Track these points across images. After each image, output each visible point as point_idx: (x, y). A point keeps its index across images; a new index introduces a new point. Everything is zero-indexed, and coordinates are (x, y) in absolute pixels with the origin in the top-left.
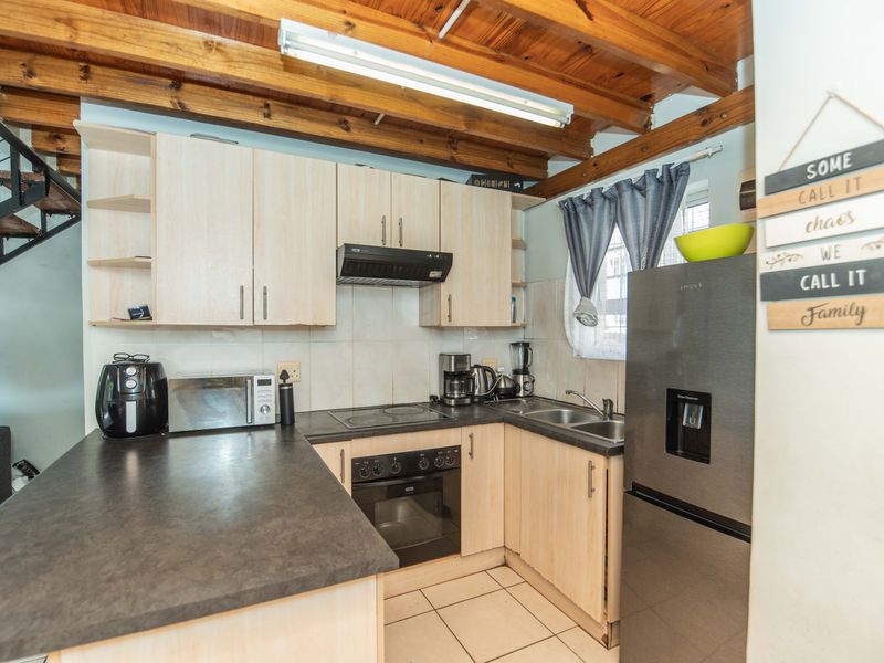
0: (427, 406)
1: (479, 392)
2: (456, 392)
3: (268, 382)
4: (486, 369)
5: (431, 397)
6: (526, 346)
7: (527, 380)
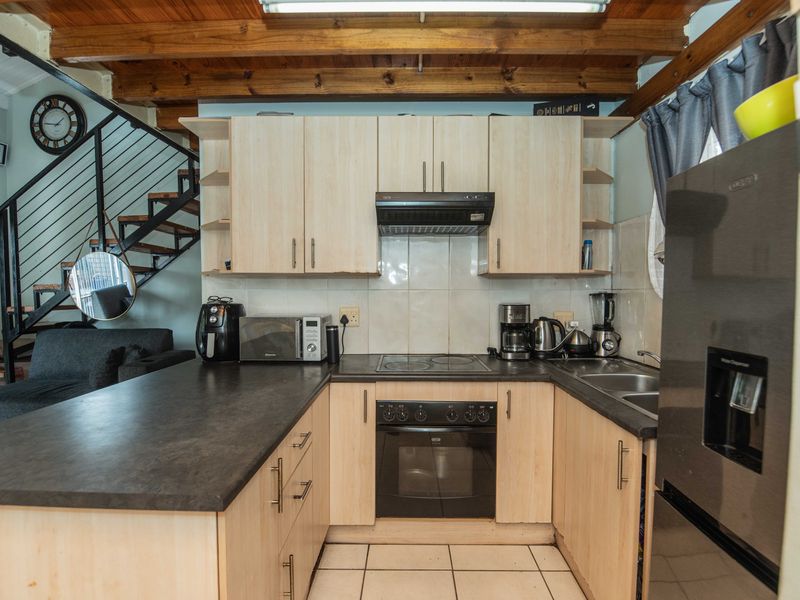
0: (486, 359)
1: (544, 348)
2: (515, 346)
3: (314, 324)
4: (553, 323)
5: (489, 349)
6: (609, 297)
7: (609, 337)
